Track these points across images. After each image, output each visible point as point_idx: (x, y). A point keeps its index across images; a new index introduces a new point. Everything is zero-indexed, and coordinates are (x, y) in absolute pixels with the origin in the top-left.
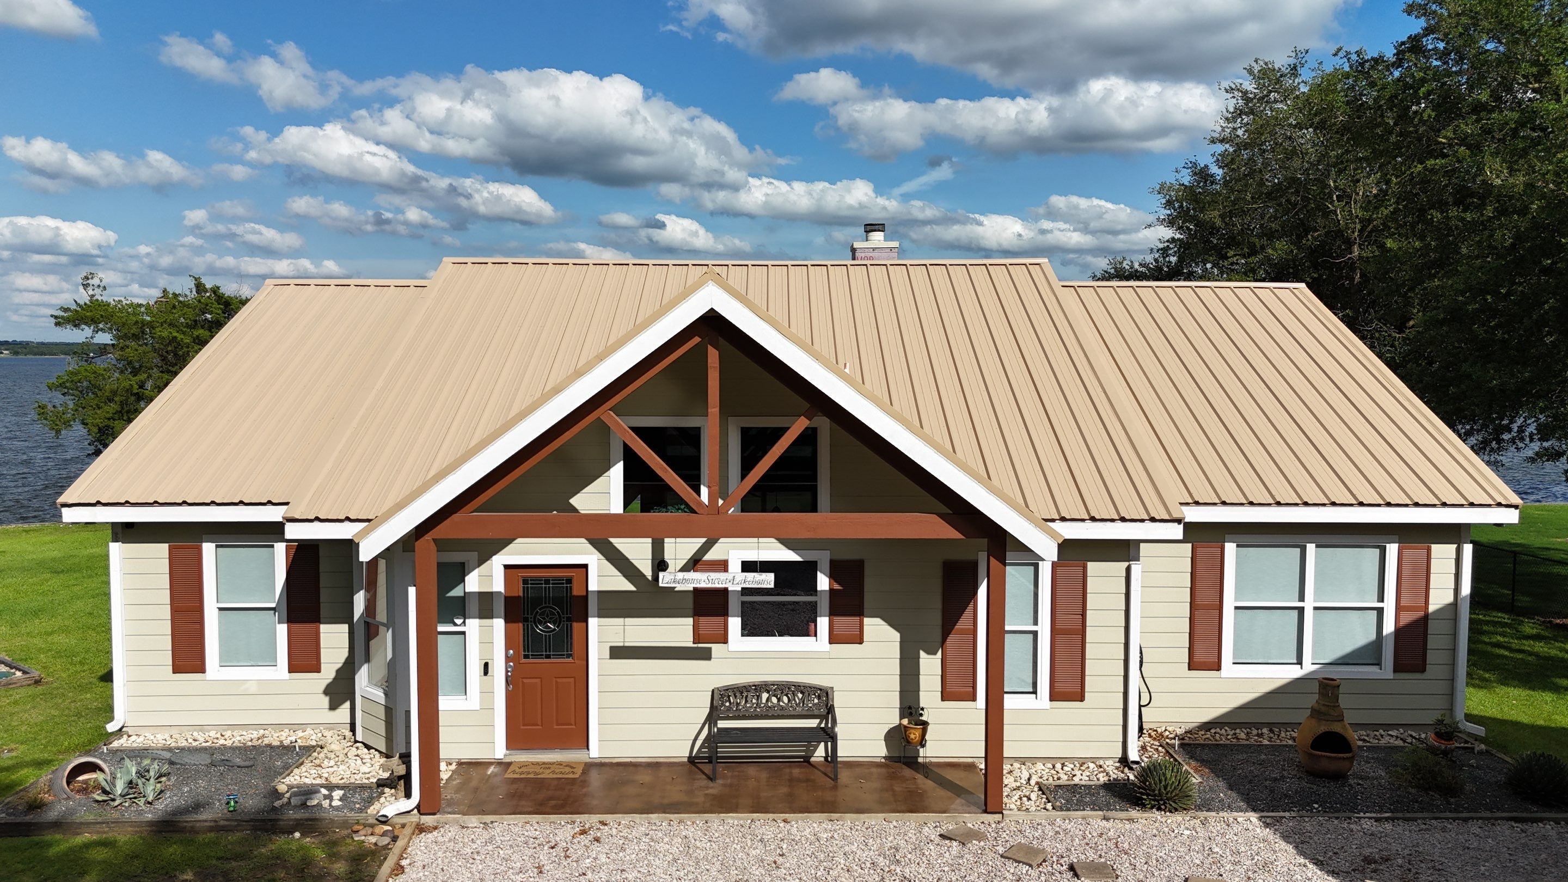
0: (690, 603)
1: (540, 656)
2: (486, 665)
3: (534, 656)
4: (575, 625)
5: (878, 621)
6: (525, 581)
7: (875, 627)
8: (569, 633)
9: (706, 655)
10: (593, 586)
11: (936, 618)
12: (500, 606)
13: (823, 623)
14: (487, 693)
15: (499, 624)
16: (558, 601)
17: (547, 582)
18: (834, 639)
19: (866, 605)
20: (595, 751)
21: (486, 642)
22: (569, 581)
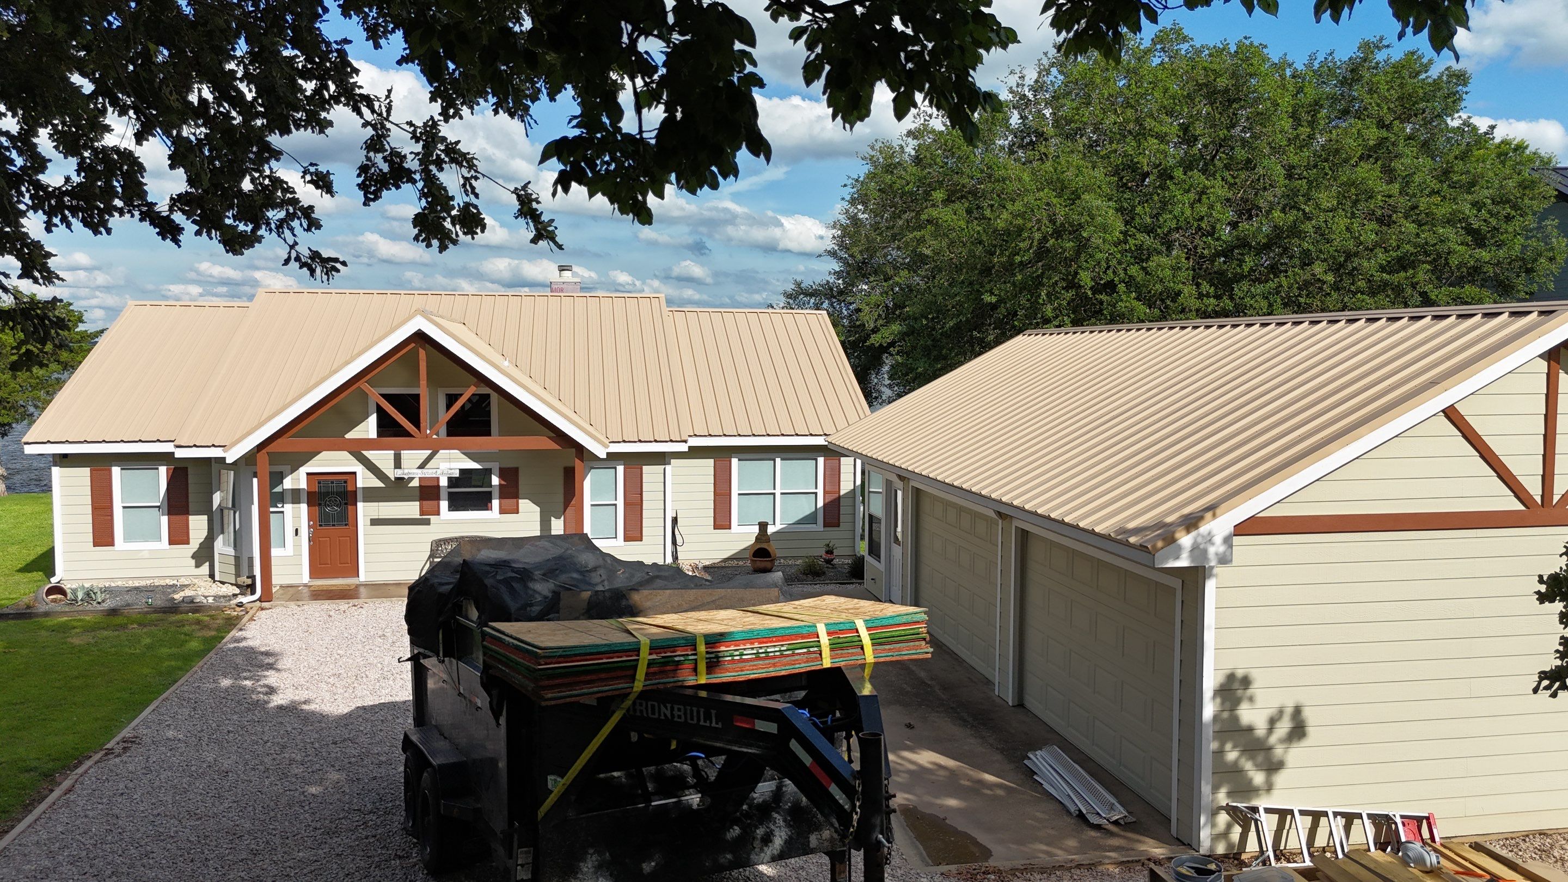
0: (417, 493)
1: (328, 525)
2: (297, 530)
3: (326, 525)
4: (350, 507)
5: (527, 501)
6: (319, 483)
7: (526, 505)
8: (346, 511)
9: (427, 522)
10: (360, 484)
11: (560, 498)
12: (304, 497)
13: (496, 503)
14: (297, 546)
15: (304, 507)
16: (339, 494)
17: (332, 483)
18: (502, 511)
19: (520, 492)
20: (363, 577)
21: (297, 517)
22: (345, 482)
